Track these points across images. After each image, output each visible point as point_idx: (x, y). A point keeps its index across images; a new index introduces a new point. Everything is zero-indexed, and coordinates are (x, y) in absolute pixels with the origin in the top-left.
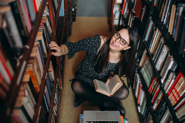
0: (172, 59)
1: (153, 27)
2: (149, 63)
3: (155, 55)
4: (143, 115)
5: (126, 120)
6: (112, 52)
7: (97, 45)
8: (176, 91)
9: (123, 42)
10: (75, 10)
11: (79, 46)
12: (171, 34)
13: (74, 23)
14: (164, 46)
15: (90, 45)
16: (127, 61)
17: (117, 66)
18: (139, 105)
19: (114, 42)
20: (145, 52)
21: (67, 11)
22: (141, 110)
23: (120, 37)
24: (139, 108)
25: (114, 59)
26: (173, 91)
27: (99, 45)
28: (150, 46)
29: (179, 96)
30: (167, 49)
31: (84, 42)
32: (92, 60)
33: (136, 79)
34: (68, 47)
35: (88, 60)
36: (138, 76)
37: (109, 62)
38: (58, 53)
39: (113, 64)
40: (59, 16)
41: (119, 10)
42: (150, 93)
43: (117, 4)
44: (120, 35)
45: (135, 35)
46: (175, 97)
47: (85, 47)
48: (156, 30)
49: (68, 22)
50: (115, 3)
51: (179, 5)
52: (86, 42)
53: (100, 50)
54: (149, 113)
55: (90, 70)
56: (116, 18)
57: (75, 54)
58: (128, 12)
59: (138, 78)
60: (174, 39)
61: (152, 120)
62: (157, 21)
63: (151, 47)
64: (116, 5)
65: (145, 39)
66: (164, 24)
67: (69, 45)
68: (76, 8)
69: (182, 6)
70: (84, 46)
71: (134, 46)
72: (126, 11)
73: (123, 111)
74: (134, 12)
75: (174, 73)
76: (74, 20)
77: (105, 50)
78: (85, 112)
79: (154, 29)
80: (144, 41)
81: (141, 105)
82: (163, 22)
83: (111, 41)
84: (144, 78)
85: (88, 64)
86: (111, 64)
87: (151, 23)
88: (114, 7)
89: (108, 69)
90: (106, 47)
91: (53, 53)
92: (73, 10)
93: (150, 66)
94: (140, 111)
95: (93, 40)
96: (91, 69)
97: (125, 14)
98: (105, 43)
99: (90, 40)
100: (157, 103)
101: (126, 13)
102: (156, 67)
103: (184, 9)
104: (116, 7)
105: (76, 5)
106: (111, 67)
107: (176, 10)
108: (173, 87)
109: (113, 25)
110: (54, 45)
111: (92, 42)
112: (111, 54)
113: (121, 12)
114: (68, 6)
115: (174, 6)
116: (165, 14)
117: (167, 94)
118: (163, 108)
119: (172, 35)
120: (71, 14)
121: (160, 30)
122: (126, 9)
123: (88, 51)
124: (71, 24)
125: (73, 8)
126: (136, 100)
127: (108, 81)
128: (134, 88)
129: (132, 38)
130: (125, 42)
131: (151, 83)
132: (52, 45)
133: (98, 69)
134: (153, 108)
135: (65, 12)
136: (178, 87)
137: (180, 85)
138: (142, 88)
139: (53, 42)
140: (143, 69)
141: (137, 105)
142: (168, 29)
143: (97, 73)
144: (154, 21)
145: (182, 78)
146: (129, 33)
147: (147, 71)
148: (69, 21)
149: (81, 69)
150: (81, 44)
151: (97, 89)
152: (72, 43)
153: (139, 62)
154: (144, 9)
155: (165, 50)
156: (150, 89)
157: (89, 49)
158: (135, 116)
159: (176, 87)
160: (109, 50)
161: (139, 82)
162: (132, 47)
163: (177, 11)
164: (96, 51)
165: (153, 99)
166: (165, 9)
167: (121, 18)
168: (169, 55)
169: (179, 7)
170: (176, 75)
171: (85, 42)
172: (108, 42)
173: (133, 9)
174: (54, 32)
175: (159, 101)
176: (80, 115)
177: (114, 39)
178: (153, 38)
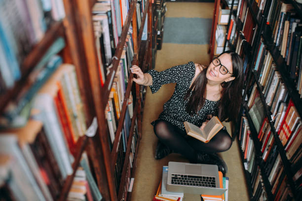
0: (283, 87)
1: (265, 51)
2: (259, 101)
3: (266, 87)
4: (250, 174)
5: (227, 179)
6: (210, 84)
7: (190, 74)
8: (287, 126)
9: (224, 70)
10: (162, 33)
11: (166, 76)
12: (284, 57)
13: (158, 52)
14: (276, 72)
15: (181, 75)
16: (230, 97)
17: (217, 105)
18: (246, 161)
19: (213, 70)
20: (255, 86)
21: (152, 34)
22: (249, 167)
23: (220, 64)
24: (246, 165)
25: (213, 94)
26: (284, 126)
27: (193, 75)
28: (261, 75)
29: (289, 131)
30: (278, 76)
31: (173, 71)
32: (182, 95)
33: (243, 125)
34: (152, 76)
35: (177, 96)
36: (245, 120)
37: (205, 99)
38: (141, 79)
39: (211, 101)
40: (142, 39)
41: (224, 33)
42: (260, 140)
43: (221, 25)
44: (220, 62)
45: (240, 62)
46: (286, 134)
47: (174, 78)
48: (267, 54)
49: (151, 49)
50: (218, 24)
51: (292, 20)
52: (177, 71)
53: (195, 82)
54: (258, 166)
55: (180, 111)
56: (219, 45)
57: (160, 86)
58: (236, 36)
59: (246, 123)
60: (286, 62)
61: (261, 175)
62: (268, 42)
63: (261, 77)
64: (220, 27)
65: (254, 68)
66: (277, 45)
67: (154, 75)
68: (163, 30)
69: (295, 22)
70: (174, 75)
71: (238, 76)
72: (233, 34)
73: (224, 168)
74: (243, 34)
75: (285, 104)
76: (159, 48)
77: (201, 81)
78: (170, 163)
79: (265, 53)
80: (253, 71)
81: (248, 160)
82: (276, 44)
83: (209, 69)
84: (254, 122)
85: (178, 102)
86: (208, 102)
87: (262, 46)
88: (216, 29)
89: (204, 108)
90: (202, 77)
91: (135, 80)
92: (159, 33)
93: (261, 104)
94: (246, 169)
95: (185, 67)
96: (181, 109)
97: (231, 38)
98: (202, 72)
99: (181, 68)
100: (267, 150)
101: (233, 37)
102: (267, 102)
103: (297, 25)
104: (219, 29)
105: (162, 27)
106: (208, 106)
107: (290, 26)
108: (284, 122)
109: (215, 54)
110: (137, 70)
111: (183, 71)
112: (208, 87)
113: (226, 36)
114: (153, 27)
115: (287, 23)
116: (278, 33)
117: (277, 132)
118: (273, 155)
119: (284, 59)
120: (156, 38)
121: (271, 54)
122: (233, 32)
123: (178, 82)
124: (155, 52)
125: (159, 30)
126: (242, 154)
127: (204, 125)
128: (240, 139)
129: (236, 65)
130: (226, 70)
131: (261, 126)
132: (135, 69)
133: (191, 108)
134: (262, 159)
135: (148, 34)
136: (289, 120)
137: (290, 116)
138: (250, 136)
139: (135, 66)
140: (252, 110)
141: (243, 160)
142: (280, 51)
143: (189, 115)
144: (265, 44)
145: (292, 108)
146: (232, 59)
147: (258, 111)
148: (153, 47)
149: (168, 110)
150: (170, 73)
151: (188, 132)
152: (158, 73)
153: (247, 102)
154: (255, 29)
155: (277, 78)
156: (260, 135)
157: (179, 80)
158: (241, 177)
159: (286, 120)
160: (206, 81)
161: (246, 127)
162: (236, 77)
163: (290, 28)
164: (189, 83)
165: (263, 147)
166: (278, 27)
167: (227, 45)
168: (280, 83)
169: (293, 22)
170: (287, 106)
171: (175, 71)
172: (204, 71)
173: (242, 30)
174: (136, 55)
175: (270, 147)
176: (164, 167)
177: (212, 66)
178: (264, 65)
